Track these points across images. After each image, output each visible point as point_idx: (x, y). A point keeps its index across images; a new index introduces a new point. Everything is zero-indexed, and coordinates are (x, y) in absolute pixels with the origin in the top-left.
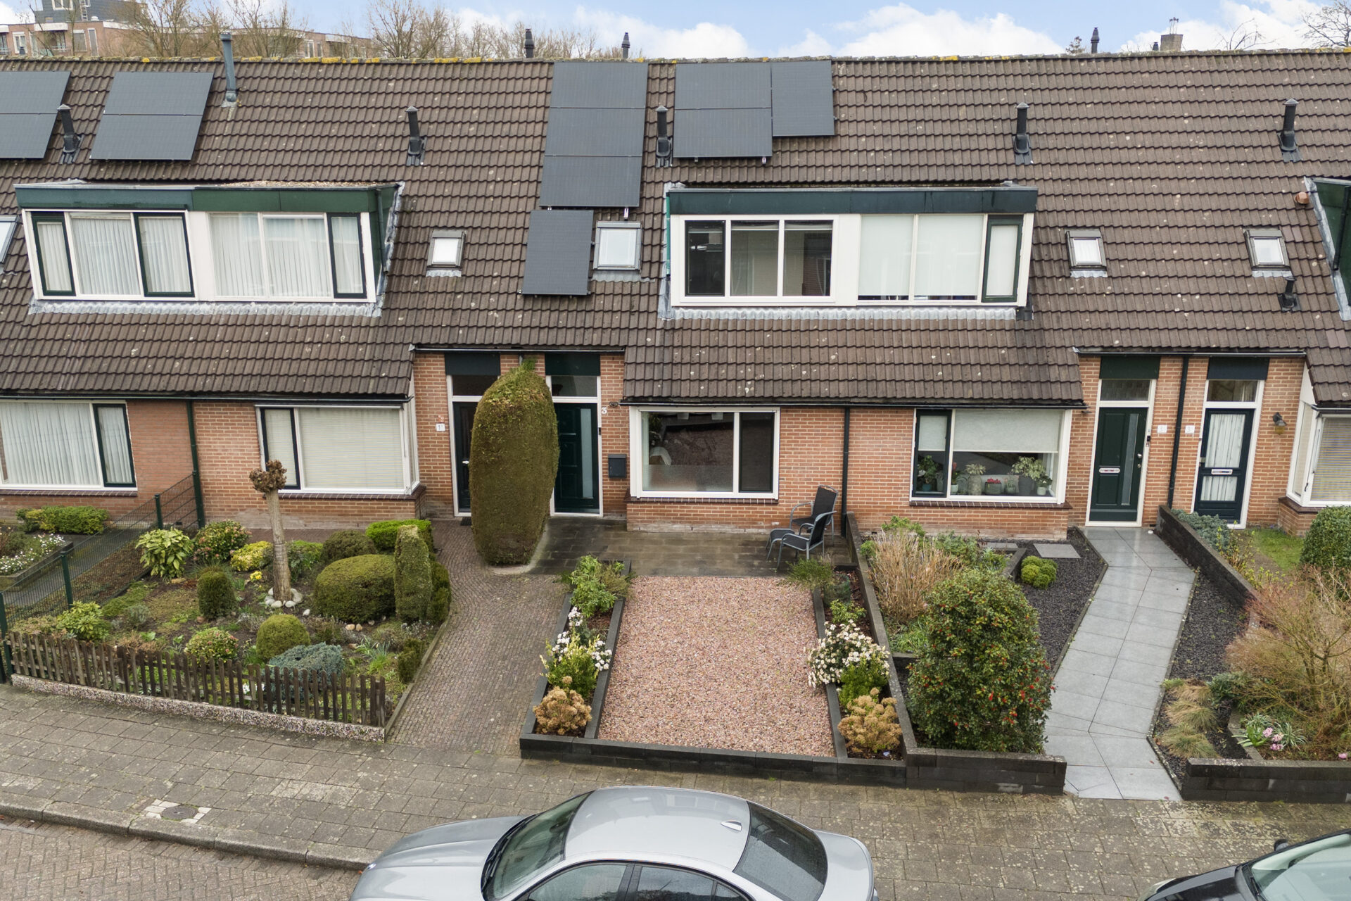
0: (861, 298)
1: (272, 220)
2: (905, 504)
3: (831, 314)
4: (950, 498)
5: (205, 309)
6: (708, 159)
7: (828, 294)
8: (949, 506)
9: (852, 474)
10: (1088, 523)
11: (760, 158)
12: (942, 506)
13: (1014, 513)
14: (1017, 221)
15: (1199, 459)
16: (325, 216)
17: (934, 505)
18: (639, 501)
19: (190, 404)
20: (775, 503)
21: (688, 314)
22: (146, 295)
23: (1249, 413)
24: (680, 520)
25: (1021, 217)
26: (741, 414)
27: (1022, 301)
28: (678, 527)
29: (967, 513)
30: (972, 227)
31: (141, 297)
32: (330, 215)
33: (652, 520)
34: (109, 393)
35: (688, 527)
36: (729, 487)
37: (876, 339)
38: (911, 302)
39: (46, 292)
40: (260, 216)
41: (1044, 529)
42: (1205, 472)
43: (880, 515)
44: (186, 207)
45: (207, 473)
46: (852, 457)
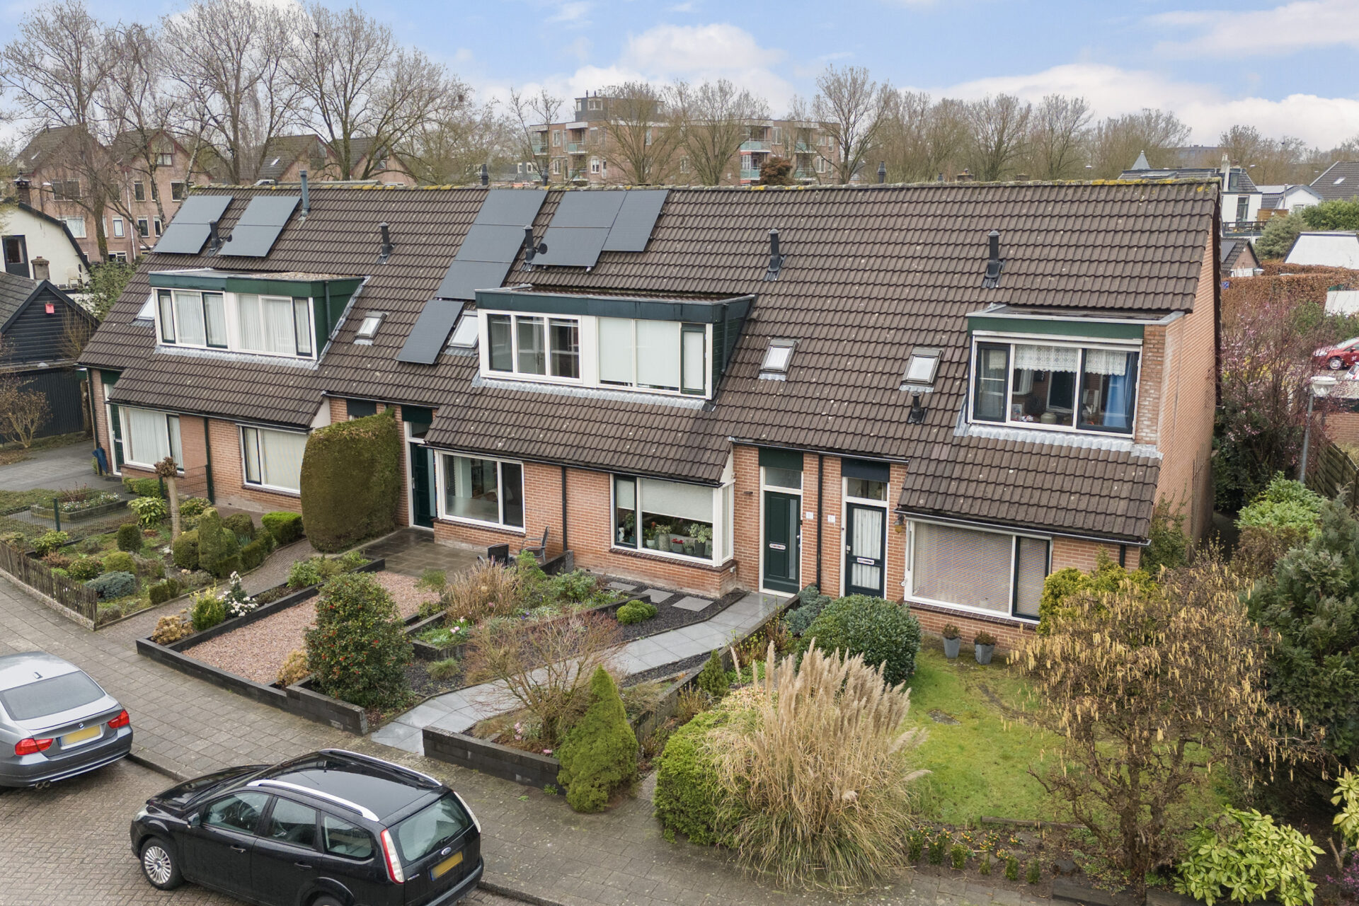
0: (603, 382)
1: (268, 300)
2: (607, 549)
3: (580, 393)
4: (640, 550)
5: (233, 357)
6: (554, 267)
7: (577, 376)
8: (636, 556)
9: (570, 520)
10: (762, 590)
11: (586, 267)
12: (631, 555)
13: (681, 569)
14: (701, 329)
15: (843, 548)
16: (291, 299)
17: (625, 554)
18: (442, 522)
19: (206, 420)
20: (523, 536)
21: (490, 384)
22: (208, 346)
23: (883, 510)
24: (465, 540)
25: (704, 326)
26: (503, 464)
27: (709, 396)
28: (464, 546)
29: (649, 564)
30: (669, 332)
31: (205, 347)
32: (294, 298)
33: (448, 538)
34: (177, 409)
35: (471, 546)
36: (496, 519)
37: (599, 415)
38: (634, 388)
39: (164, 341)
40: (260, 297)
41: (701, 586)
42: (851, 559)
43: (591, 556)
44: (223, 289)
45: (217, 467)
46: (570, 507)
